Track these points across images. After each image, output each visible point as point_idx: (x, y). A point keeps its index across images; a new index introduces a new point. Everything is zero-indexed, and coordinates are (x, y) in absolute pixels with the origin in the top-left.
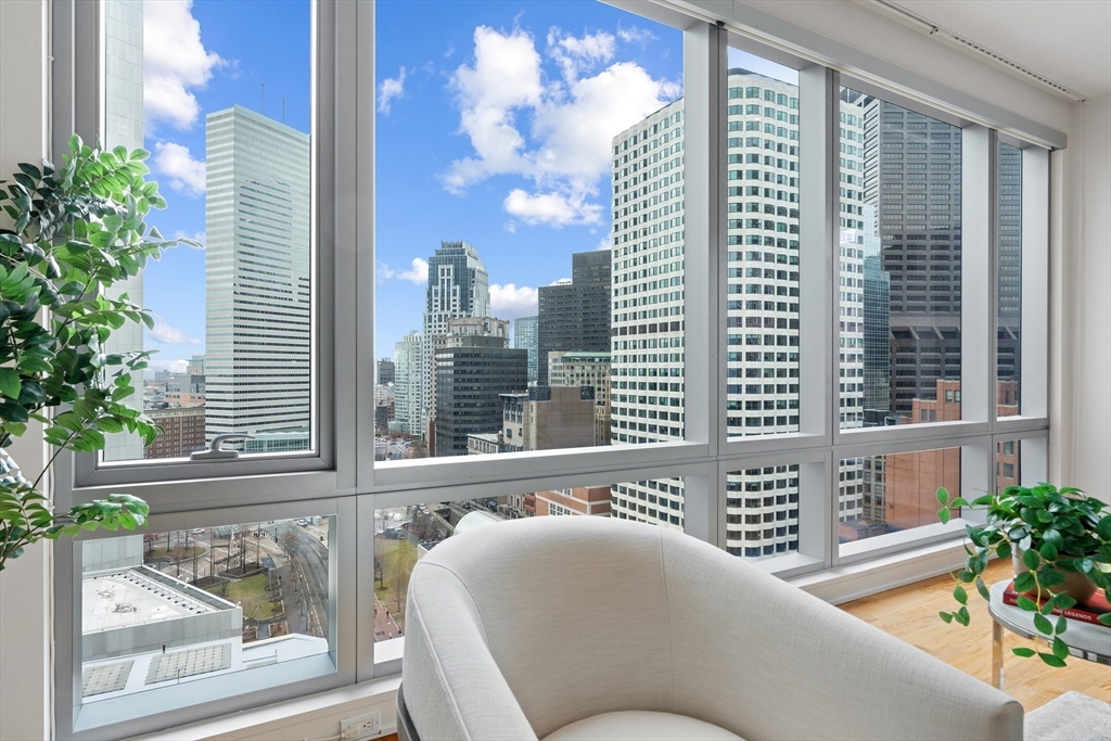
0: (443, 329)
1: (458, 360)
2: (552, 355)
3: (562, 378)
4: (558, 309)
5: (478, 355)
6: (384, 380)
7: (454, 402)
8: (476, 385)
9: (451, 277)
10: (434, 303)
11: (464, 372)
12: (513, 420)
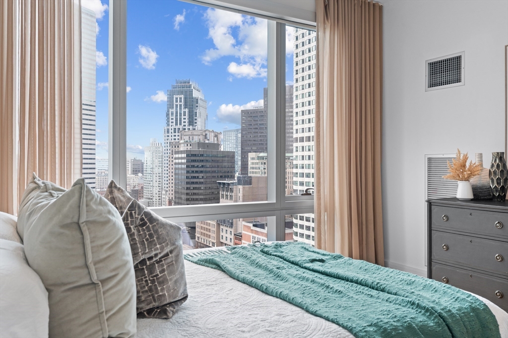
0: (177, 137)
1: (189, 158)
2: (251, 155)
3: (258, 170)
4: (254, 125)
5: (202, 155)
6: (135, 172)
7: (185, 186)
8: (201, 175)
9: (182, 103)
10: (171, 121)
11: (193, 166)
12: (227, 198)
